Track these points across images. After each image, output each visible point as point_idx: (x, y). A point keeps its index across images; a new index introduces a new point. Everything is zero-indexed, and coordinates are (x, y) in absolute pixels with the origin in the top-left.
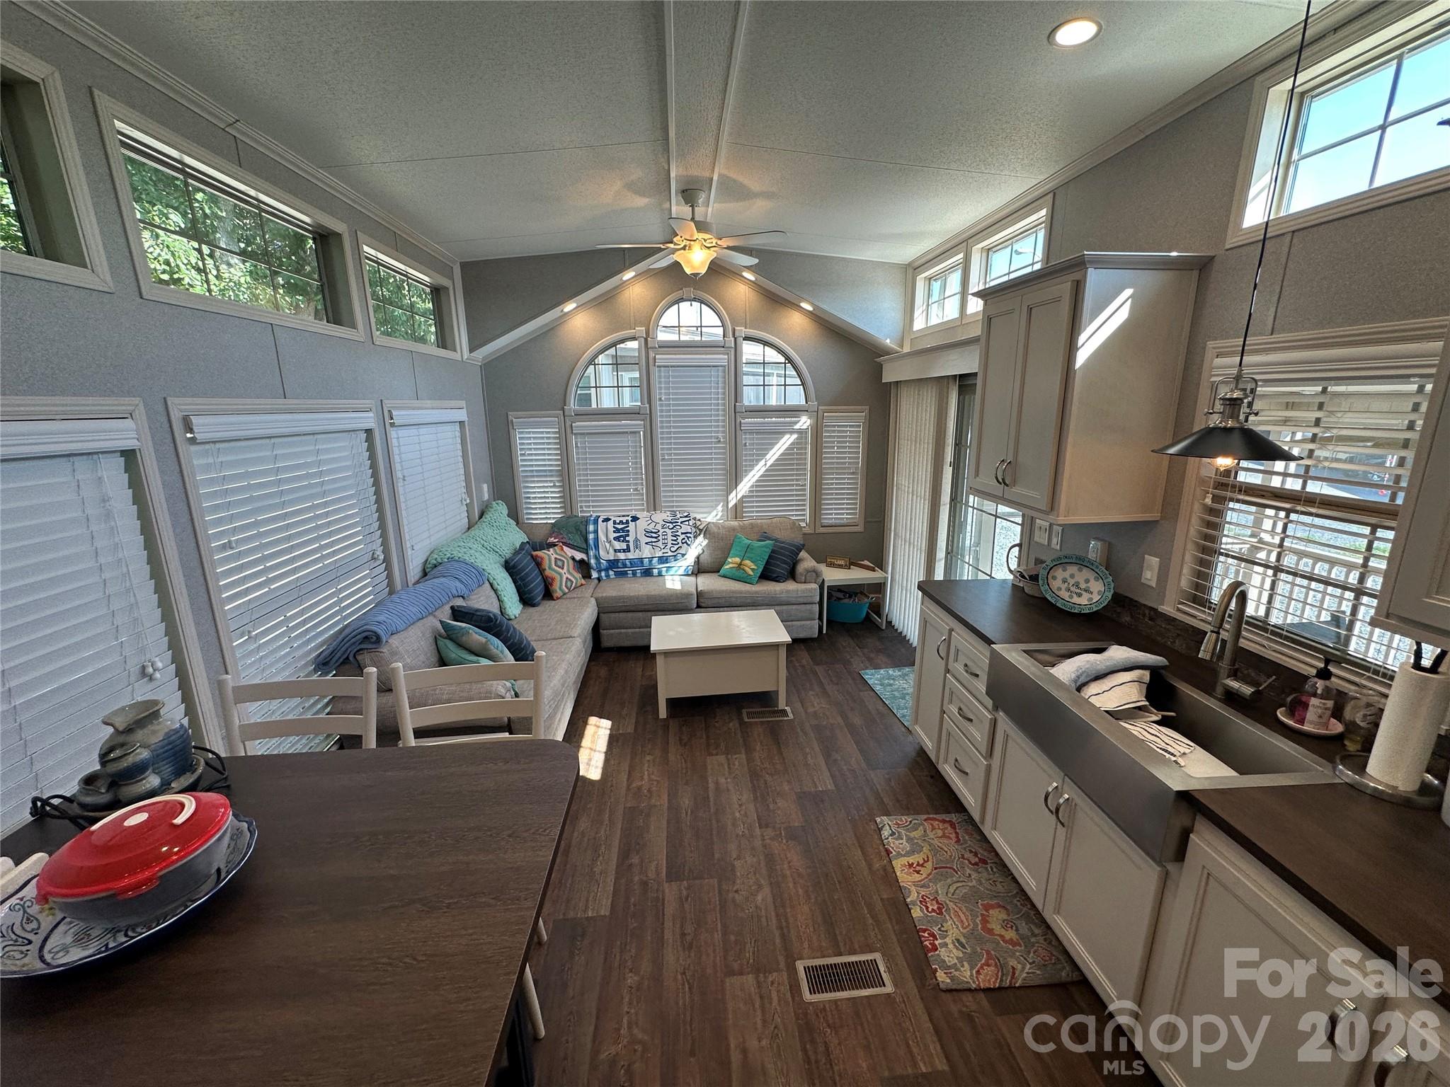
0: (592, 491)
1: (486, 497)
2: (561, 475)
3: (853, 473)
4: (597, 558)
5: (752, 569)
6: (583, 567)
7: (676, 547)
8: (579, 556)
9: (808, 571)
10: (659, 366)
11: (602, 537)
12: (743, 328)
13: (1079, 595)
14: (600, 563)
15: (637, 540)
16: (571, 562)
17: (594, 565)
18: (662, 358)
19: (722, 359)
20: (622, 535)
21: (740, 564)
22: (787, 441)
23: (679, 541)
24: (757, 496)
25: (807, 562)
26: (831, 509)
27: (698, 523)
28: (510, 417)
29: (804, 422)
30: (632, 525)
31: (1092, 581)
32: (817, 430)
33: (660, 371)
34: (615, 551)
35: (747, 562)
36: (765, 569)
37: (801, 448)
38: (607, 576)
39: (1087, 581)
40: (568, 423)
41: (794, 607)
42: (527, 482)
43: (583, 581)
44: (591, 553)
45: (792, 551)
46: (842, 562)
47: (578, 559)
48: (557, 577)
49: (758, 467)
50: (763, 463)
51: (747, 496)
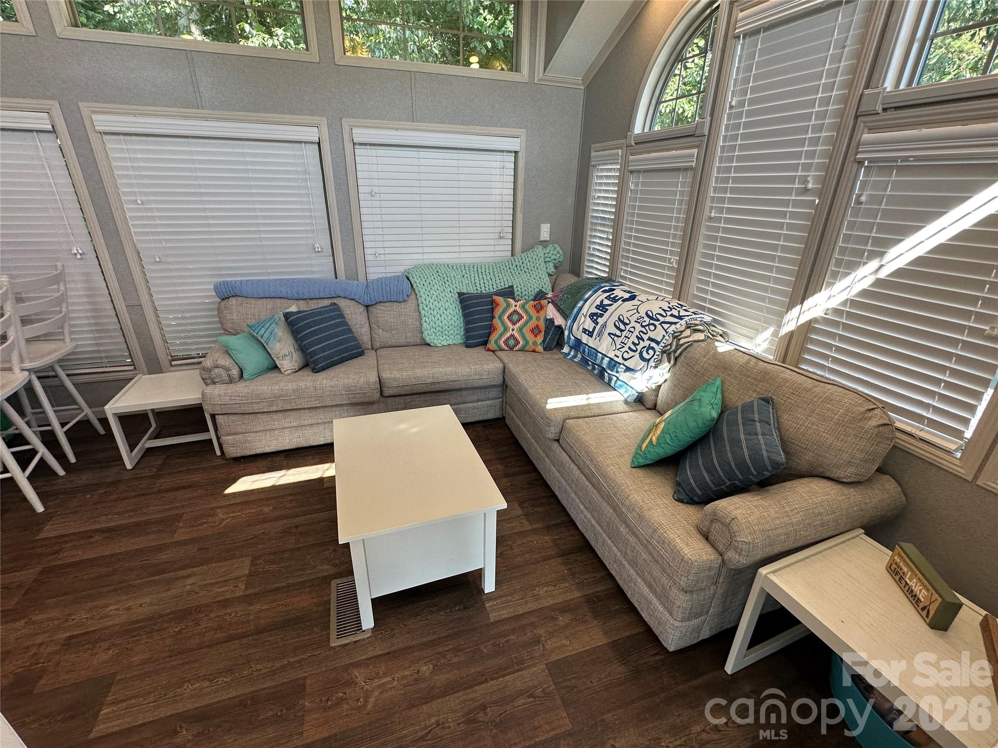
2: (614, 227)
4: (571, 331)
7: (631, 354)
8: (559, 321)
10: (744, 35)
11: (584, 311)
14: (570, 338)
15: (605, 325)
20: (598, 312)
21: (659, 423)
23: (639, 347)
24: (846, 327)
28: (592, 151)
30: (617, 304)
33: (743, 46)
34: (584, 330)
35: (662, 425)
38: (574, 357)
40: (627, 156)
43: (540, 348)
44: (569, 323)
47: (557, 323)
48: (501, 329)
49: (874, 264)
50: (893, 252)
51: (826, 321)
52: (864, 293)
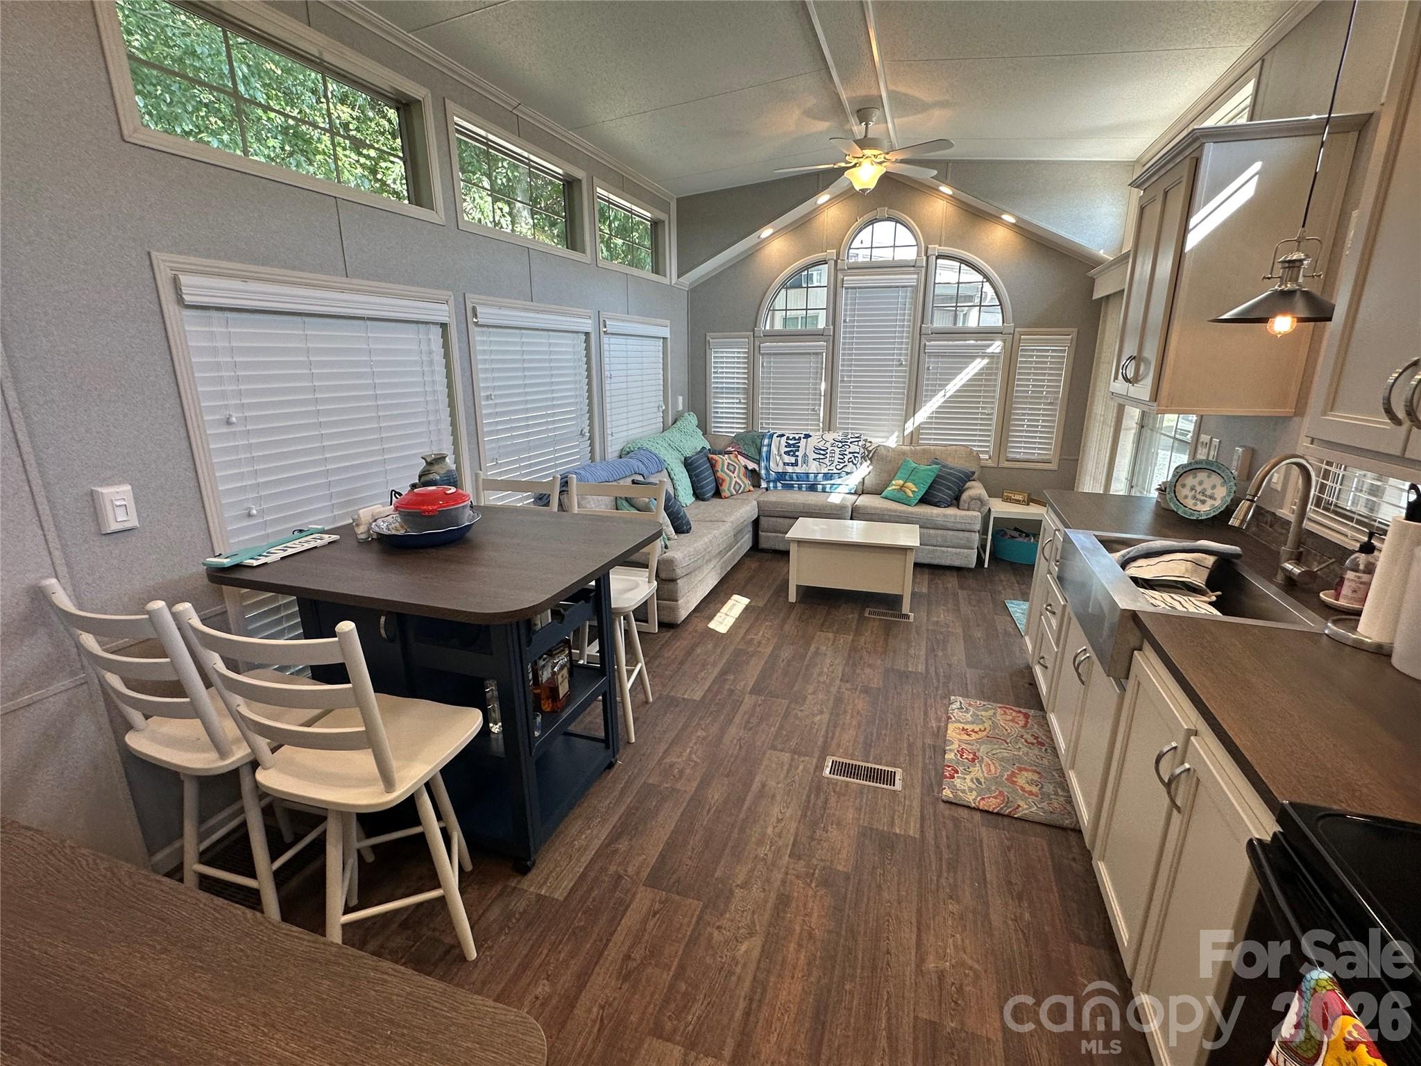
0: (773, 409)
1: (680, 408)
2: (747, 393)
3: (1051, 404)
4: (767, 469)
5: (913, 492)
6: (754, 476)
7: (842, 465)
8: (751, 466)
9: (972, 499)
10: (847, 288)
11: (774, 450)
12: (937, 246)
13: (1203, 502)
14: (769, 474)
15: (805, 455)
16: (743, 469)
17: (764, 476)
18: (850, 280)
19: (911, 279)
20: (793, 449)
21: (902, 486)
22: (977, 365)
23: (846, 460)
24: (936, 423)
25: (976, 489)
26: (1021, 442)
27: (868, 444)
28: (708, 338)
29: (996, 347)
30: (803, 441)
31: (1218, 486)
32: (1011, 355)
33: (847, 293)
34: (784, 464)
35: (910, 484)
36: (927, 493)
37: (991, 374)
38: (775, 487)
39: (1214, 487)
40: (757, 343)
41: (951, 533)
42: (717, 398)
43: (752, 488)
44: (763, 464)
45: (960, 479)
46: (1019, 497)
47: (750, 468)
48: (728, 479)
49: (942, 393)
50: (947, 388)
51: (926, 423)
52: (940, 407)
